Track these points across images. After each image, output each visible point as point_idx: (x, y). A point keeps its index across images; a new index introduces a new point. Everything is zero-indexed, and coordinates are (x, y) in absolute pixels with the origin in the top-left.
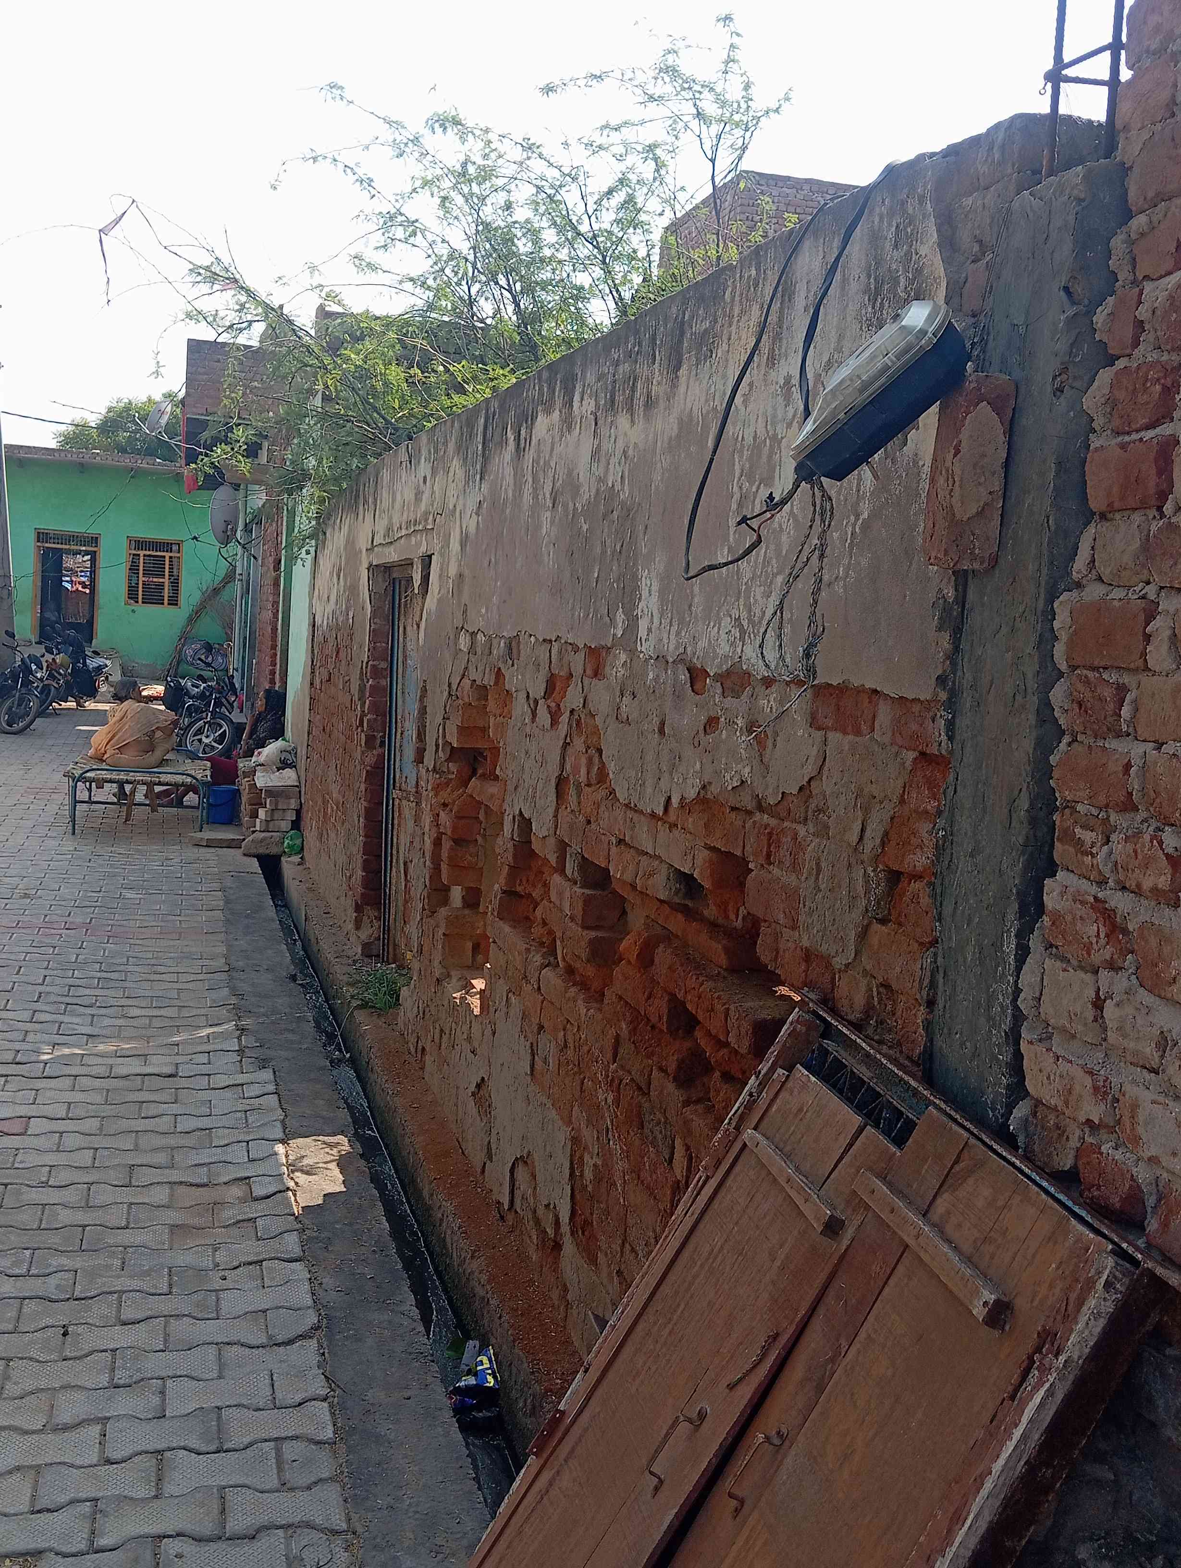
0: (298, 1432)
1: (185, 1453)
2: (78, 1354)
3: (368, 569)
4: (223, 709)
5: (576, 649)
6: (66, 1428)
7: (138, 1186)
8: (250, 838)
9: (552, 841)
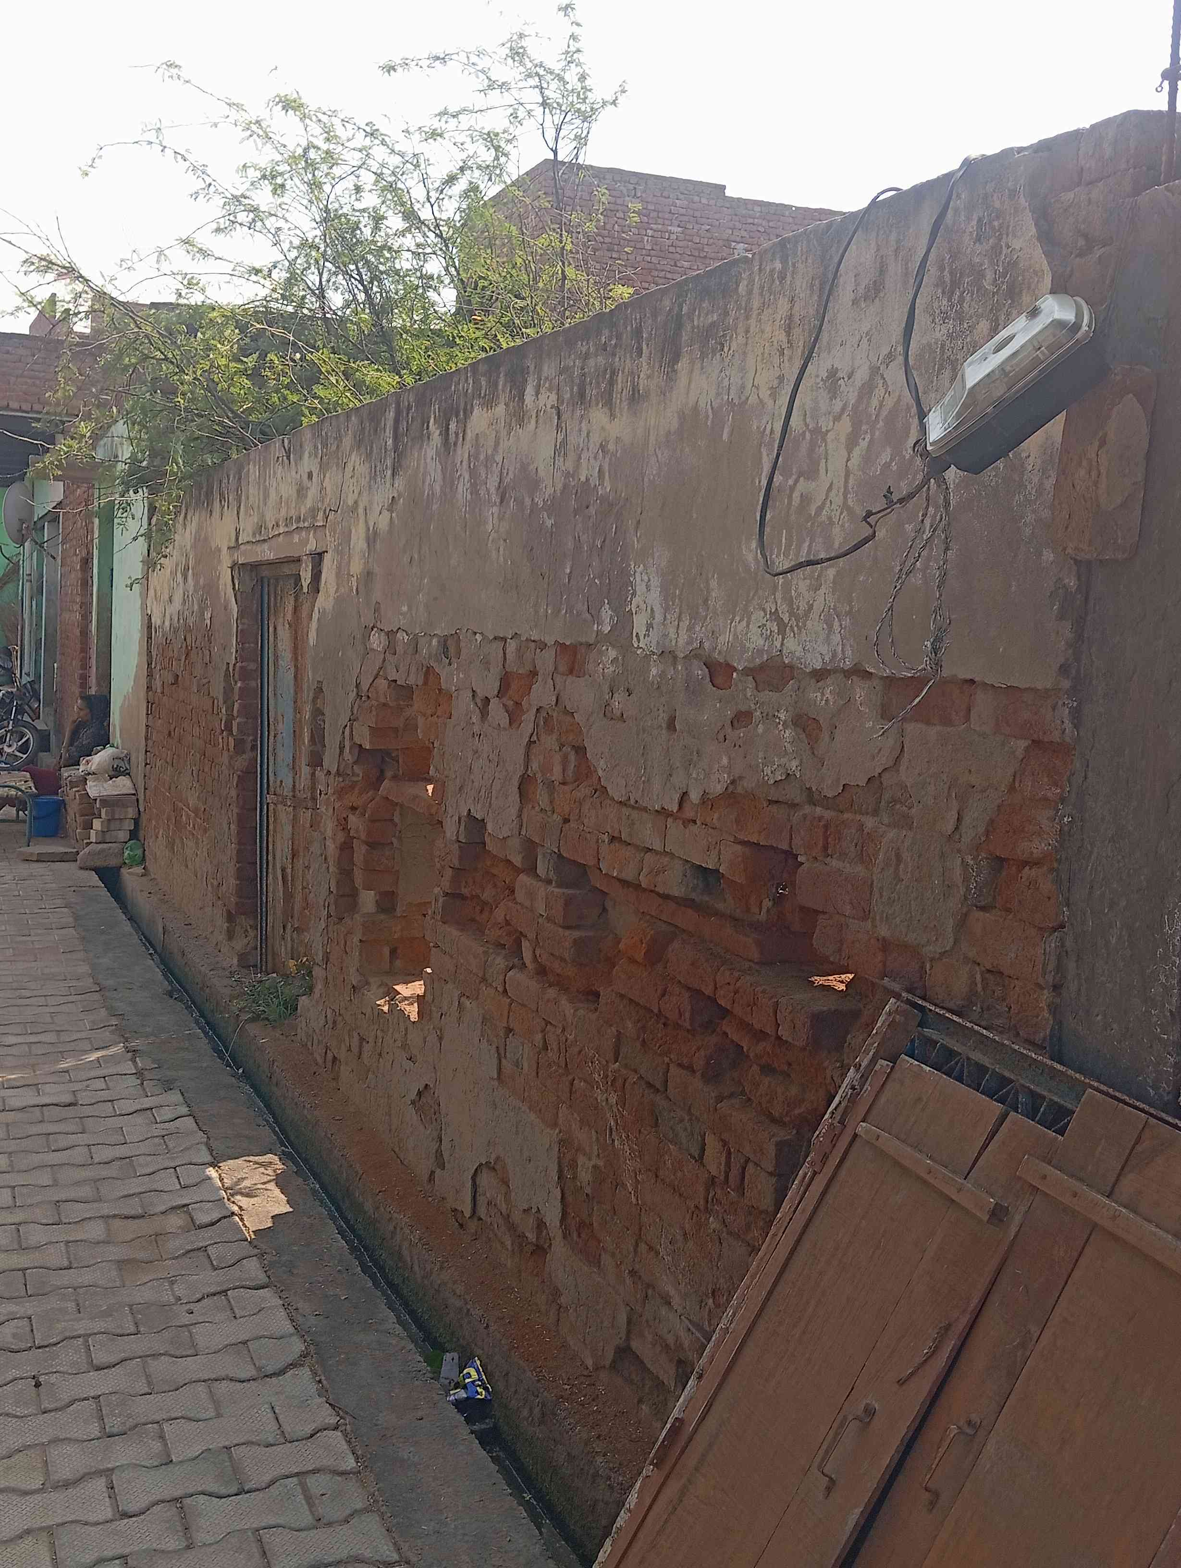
0: (318, 1465)
1: (206, 1497)
2: (58, 1405)
3: (232, 568)
4: (26, 718)
5: (543, 646)
6: (67, 1485)
7: (70, 1223)
8: (87, 850)
9: (515, 843)
